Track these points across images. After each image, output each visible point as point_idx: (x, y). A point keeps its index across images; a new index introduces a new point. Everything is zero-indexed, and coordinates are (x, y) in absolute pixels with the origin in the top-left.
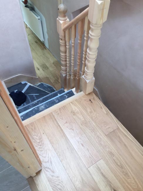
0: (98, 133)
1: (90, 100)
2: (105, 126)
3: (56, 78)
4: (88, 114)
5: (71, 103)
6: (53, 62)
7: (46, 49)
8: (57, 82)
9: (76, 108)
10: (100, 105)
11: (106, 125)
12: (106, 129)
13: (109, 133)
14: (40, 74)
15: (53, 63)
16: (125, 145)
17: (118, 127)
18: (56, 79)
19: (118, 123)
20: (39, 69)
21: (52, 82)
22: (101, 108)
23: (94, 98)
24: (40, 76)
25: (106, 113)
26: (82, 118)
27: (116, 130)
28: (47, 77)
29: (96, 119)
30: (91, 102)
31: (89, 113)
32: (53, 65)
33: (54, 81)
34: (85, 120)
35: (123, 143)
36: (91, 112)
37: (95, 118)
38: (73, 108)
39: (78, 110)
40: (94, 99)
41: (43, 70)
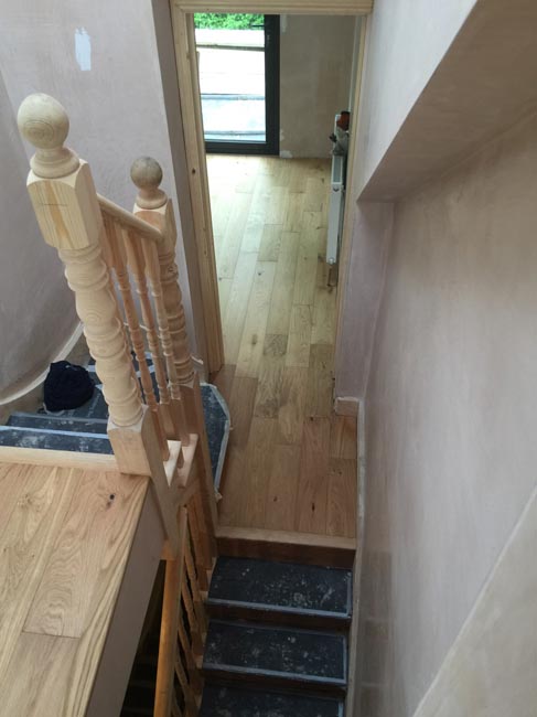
0: (12, 609)
1: (112, 497)
2: (55, 603)
3: (278, 396)
4: (59, 532)
5: (59, 468)
6: (313, 342)
7: (330, 292)
8: (271, 411)
9: (51, 493)
10: (120, 532)
11: (59, 602)
12: (48, 614)
13: (39, 632)
14: (246, 361)
15: (313, 346)
16: (33, 704)
17: (84, 635)
18: (276, 400)
19: (96, 626)
20: (254, 343)
21: (256, 403)
22: (112, 543)
23: (129, 497)
24: (238, 366)
25: (105, 566)
26: (31, 531)
27: (67, 640)
28: (257, 379)
29: (58, 563)
30: (109, 504)
31: (64, 530)
32: (308, 353)
33: (262, 403)
34: (30, 543)
35: (38, 694)
36: (71, 533)
37: (61, 560)
38: (45, 487)
39: (49, 502)
40: (125, 500)
41: (264, 353)
